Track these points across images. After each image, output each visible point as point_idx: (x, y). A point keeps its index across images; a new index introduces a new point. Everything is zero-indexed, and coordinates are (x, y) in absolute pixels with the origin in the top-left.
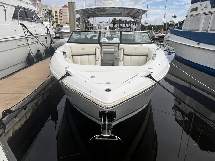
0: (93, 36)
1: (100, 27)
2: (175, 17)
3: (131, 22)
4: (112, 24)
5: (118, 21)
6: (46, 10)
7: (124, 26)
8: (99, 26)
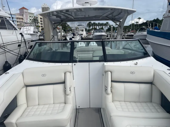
0: (72, 38)
1: (78, 29)
2: (140, 18)
3: (104, 24)
4: (88, 26)
5: (92, 24)
6: (32, 17)
7: (98, 28)
8: (76, 29)
